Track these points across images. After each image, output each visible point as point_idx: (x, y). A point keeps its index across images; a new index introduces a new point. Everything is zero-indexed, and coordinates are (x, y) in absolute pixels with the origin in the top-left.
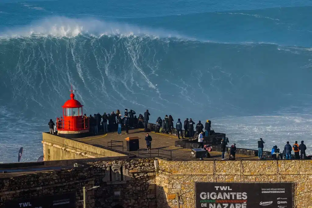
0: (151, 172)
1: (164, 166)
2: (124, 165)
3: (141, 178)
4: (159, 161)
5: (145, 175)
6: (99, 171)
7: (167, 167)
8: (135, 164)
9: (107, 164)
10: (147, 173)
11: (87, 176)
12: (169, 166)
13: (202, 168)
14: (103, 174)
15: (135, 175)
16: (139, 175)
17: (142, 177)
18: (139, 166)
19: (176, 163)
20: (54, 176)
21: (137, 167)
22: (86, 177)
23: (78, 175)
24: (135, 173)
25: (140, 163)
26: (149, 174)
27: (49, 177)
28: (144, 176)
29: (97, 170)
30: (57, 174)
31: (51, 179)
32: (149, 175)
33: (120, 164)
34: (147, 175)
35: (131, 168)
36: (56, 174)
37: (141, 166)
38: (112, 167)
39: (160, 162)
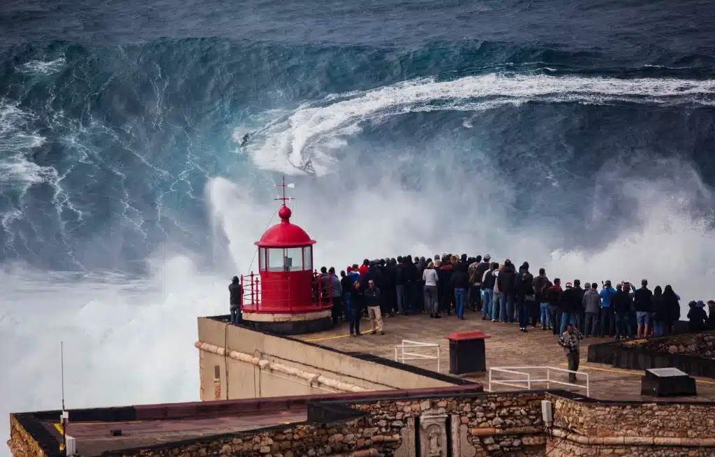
0: (533, 434)
1: (571, 419)
2: (455, 413)
3: (503, 451)
4: (557, 401)
5: (516, 443)
6: (384, 430)
7: (581, 419)
8: (486, 410)
9: (408, 409)
10: (520, 436)
11: (354, 442)
12: (587, 419)
13: (685, 424)
14: (397, 437)
15: (487, 441)
16: (497, 442)
17: (507, 447)
18: (499, 416)
19: (608, 409)
20: (263, 443)
21: (492, 419)
22: (350, 446)
23: (331, 439)
24: (487, 436)
25: (501, 407)
26: (526, 441)
27: (250, 445)
28: (511, 446)
29: (380, 427)
30: (272, 438)
31: (255, 451)
32: (526, 443)
33: (444, 410)
34: (522, 442)
35: (475, 423)
36: (269, 437)
37: (503, 417)
38: (422, 418)
39: (558, 405)
